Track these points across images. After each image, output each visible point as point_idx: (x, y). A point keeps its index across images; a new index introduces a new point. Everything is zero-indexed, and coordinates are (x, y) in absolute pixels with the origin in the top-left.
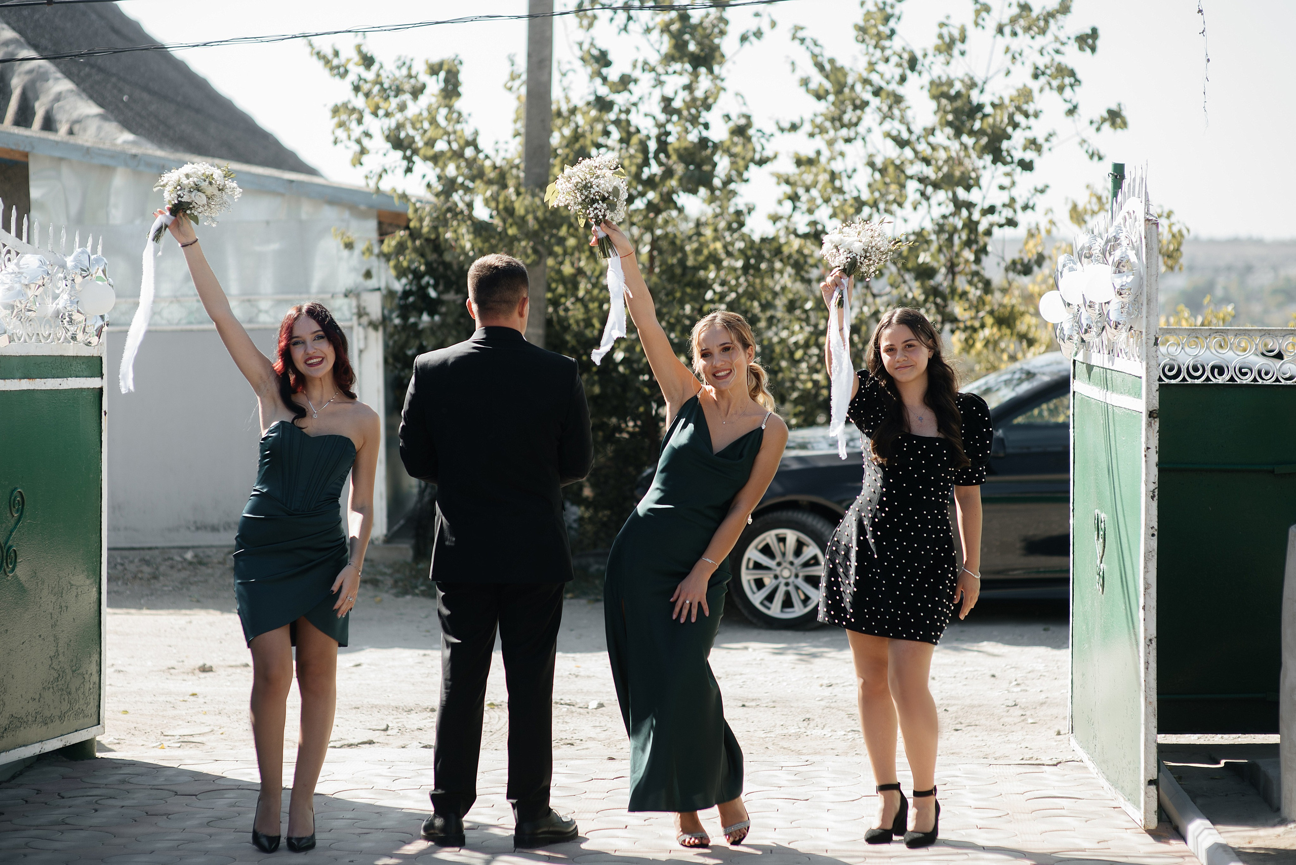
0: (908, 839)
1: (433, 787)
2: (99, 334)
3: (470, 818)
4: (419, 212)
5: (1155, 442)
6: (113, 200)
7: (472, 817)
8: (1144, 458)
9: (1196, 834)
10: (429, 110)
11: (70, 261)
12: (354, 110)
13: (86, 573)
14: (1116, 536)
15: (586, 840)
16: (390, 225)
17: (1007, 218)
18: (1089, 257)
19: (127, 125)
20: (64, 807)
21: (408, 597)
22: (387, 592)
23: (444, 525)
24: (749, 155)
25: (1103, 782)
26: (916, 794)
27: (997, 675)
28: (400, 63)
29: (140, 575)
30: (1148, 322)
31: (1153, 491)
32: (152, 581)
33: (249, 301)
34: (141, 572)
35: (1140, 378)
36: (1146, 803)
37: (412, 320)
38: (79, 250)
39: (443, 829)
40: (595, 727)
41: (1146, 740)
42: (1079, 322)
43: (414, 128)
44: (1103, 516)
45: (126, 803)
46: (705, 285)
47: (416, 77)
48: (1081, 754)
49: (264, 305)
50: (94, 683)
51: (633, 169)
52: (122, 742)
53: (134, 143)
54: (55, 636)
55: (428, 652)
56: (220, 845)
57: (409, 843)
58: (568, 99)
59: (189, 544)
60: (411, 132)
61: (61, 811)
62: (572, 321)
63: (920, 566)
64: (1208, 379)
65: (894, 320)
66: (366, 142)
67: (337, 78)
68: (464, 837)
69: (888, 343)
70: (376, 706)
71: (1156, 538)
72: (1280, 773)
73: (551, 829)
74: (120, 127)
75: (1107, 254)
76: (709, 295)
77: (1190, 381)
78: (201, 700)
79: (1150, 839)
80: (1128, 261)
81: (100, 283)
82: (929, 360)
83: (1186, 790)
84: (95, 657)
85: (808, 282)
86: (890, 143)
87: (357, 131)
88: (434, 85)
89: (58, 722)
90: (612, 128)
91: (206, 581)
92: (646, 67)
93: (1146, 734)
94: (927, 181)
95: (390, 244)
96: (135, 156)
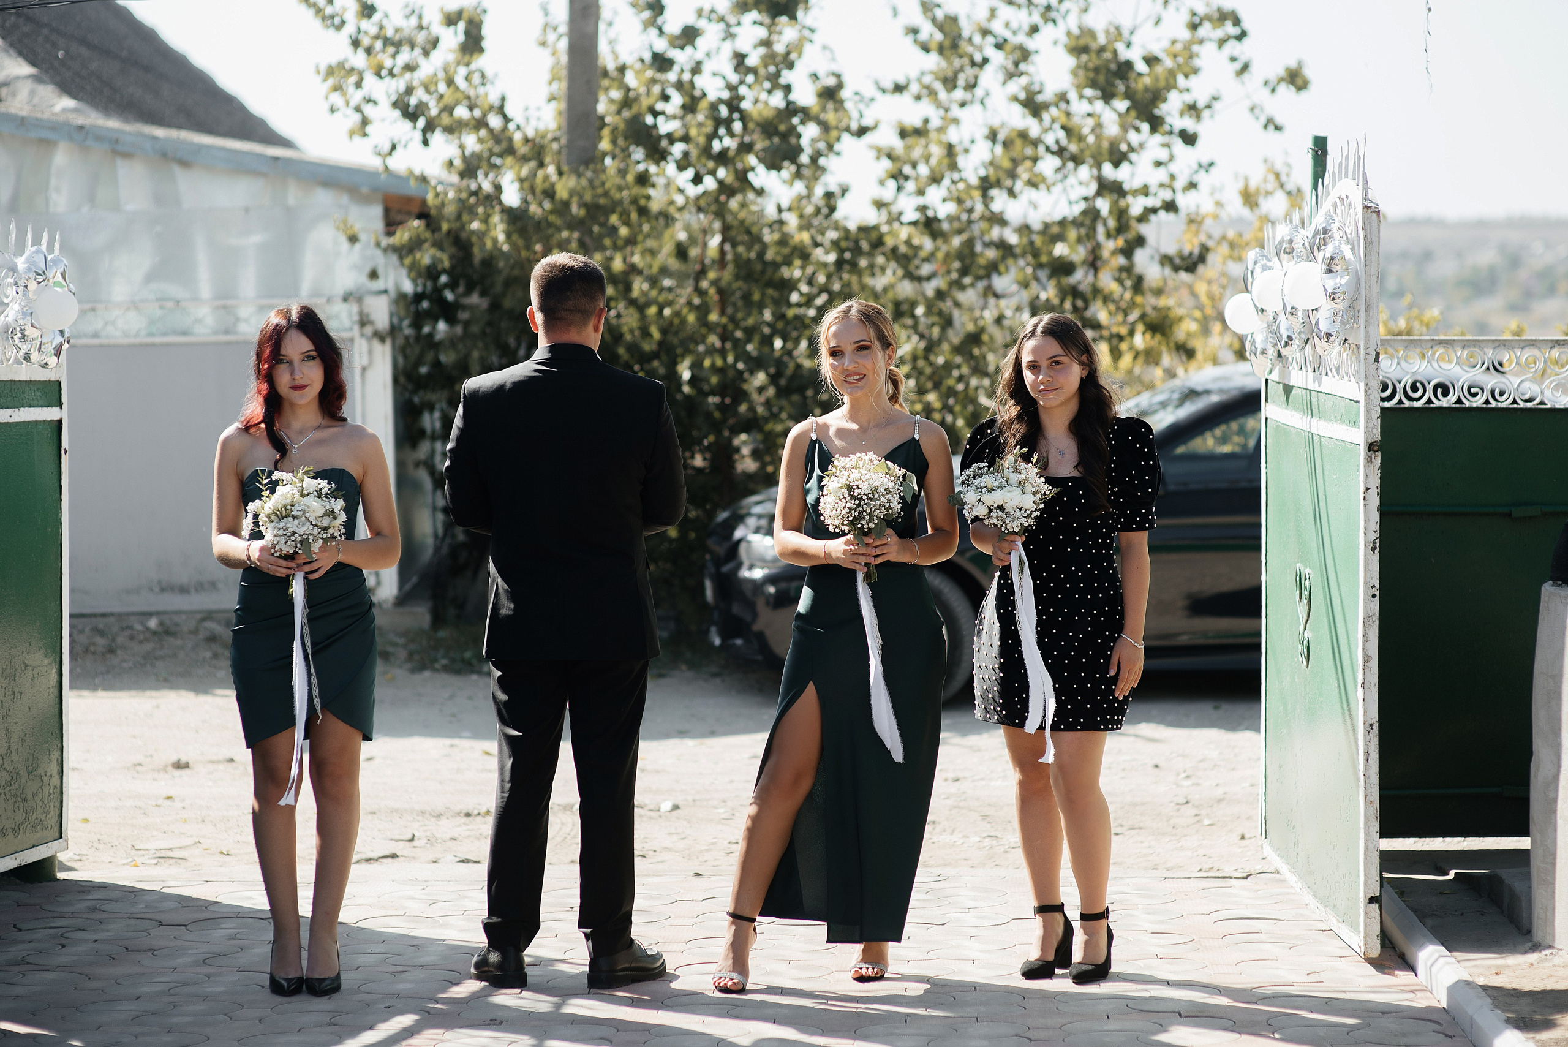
0: (1075, 972)
1: (486, 914)
2: (58, 352)
3: (533, 951)
4: (441, 196)
5: (1375, 482)
6: (53, 182)
7: (536, 950)
8: (1362, 502)
9: (1429, 963)
10: (446, 70)
11: (21, 263)
12: (352, 70)
13: (43, 651)
14: (1325, 597)
15: (677, 977)
16: (399, 211)
17: (1163, 201)
18: (1290, 252)
19: (66, 88)
20: (23, 942)
21: (427, 674)
22: (400, 667)
23: (500, 589)
24: (843, 124)
25: (1308, 898)
26: (1084, 917)
27: (1161, 764)
28: (408, 11)
29: (92, 648)
30: (1367, 333)
31: (1374, 542)
32: (108, 656)
33: (225, 307)
34: (94, 644)
35: (1358, 402)
36: (1366, 925)
37: (426, 329)
38: (34, 249)
39: (500, 966)
40: (670, 834)
41: (1367, 848)
42: (1277, 333)
43: (428, 91)
44: (1307, 571)
45: (99, 936)
46: (789, 285)
47: (428, 28)
48: (1277, 862)
49: (245, 311)
50: (55, 787)
51: (702, 140)
52: (84, 858)
53: (75, 110)
54: (7, 729)
55: (456, 741)
56: (222, 989)
57: (457, 984)
58: (616, 57)
59: (153, 609)
60: (425, 98)
61: (20, 947)
62: (625, 329)
63: (1076, 635)
64: (1429, 401)
65: (1039, 329)
66: (368, 109)
67: (332, 31)
68: (525, 975)
69: (1030, 358)
70: (396, 811)
71: (1377, 598)
72: (1530, 887)
73: (633, 965)
74: (57, 91)
75: (1316, 249)
76: (794, 297)
77: (1407, 404)
78: (178, 804)
79: (1371, 970)
80: (1343, 258)
81: (58, 289)
82: (1082, 379)
83: (1411, 908)
84: (56, 755)
85: (919, 279)
86: (1017, 109)
87: (356, 96)
88: (452, 38)
89: (11, 835)
90: (672, 92)
91: (175, 656)
92: (713, 16)
93: (1366, 841)
94: (1066, 155)
95: (402, 236)
96: (81, 128)
